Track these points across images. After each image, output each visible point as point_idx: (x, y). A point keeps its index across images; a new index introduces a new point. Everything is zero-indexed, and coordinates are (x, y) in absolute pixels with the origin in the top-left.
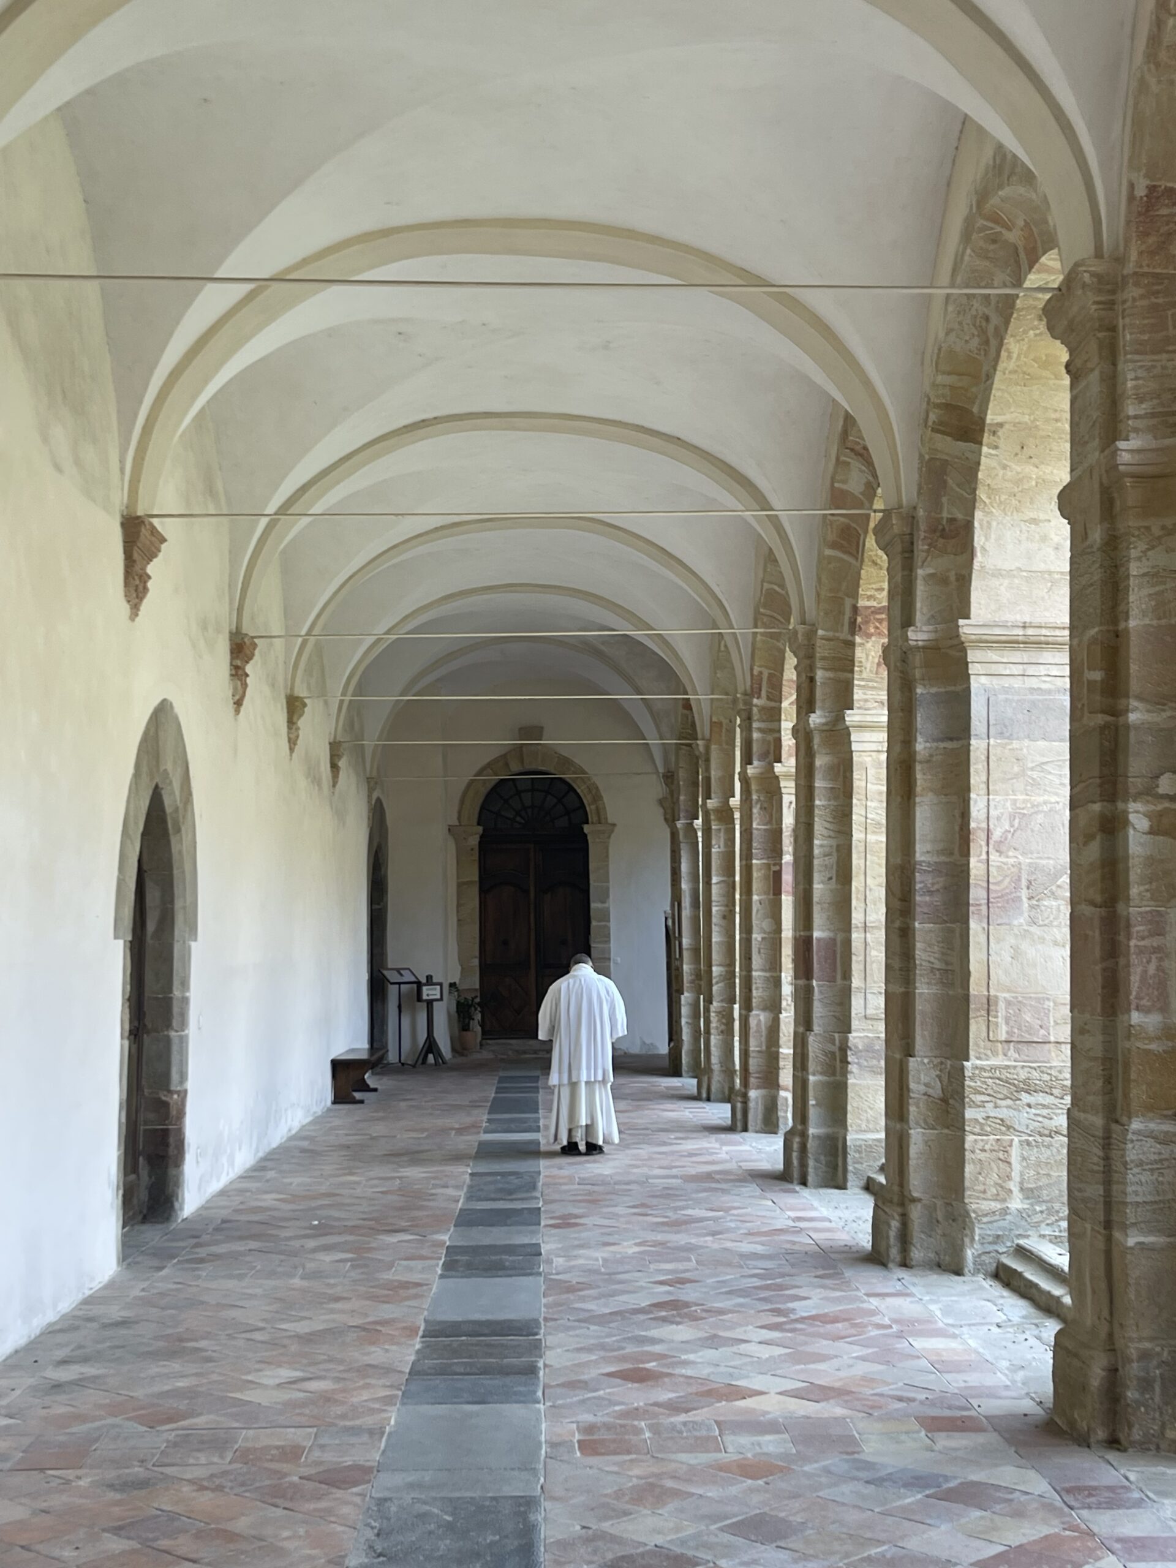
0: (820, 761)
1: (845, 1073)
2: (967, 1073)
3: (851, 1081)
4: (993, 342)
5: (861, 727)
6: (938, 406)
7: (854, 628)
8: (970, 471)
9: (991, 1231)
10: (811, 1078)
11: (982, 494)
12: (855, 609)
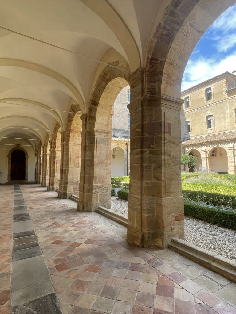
0: (65, 148)
1: (67, 185)
2: (93, 186)
3: (68, 186)
4: (101, 93)
5: (70, 144)
6: (92, 100)
7: (70, 132)
8: (96, 110)
9: (95, 206)
10: (63, 186)
11: (97, 112)
12: (70, 130)
